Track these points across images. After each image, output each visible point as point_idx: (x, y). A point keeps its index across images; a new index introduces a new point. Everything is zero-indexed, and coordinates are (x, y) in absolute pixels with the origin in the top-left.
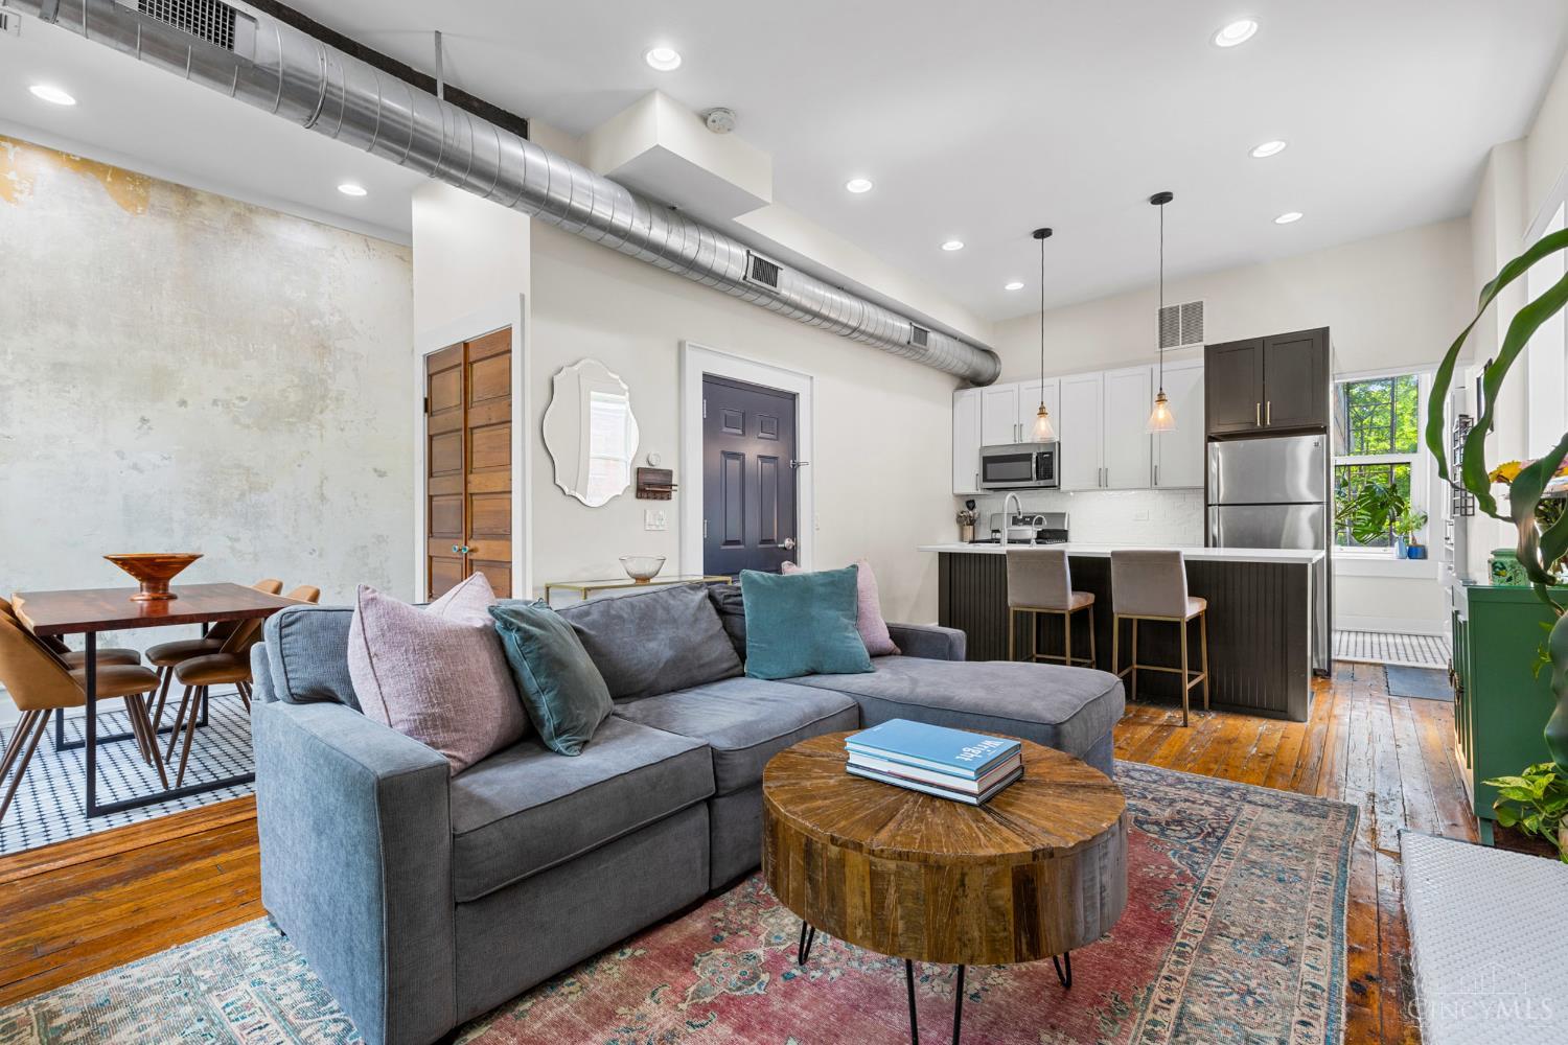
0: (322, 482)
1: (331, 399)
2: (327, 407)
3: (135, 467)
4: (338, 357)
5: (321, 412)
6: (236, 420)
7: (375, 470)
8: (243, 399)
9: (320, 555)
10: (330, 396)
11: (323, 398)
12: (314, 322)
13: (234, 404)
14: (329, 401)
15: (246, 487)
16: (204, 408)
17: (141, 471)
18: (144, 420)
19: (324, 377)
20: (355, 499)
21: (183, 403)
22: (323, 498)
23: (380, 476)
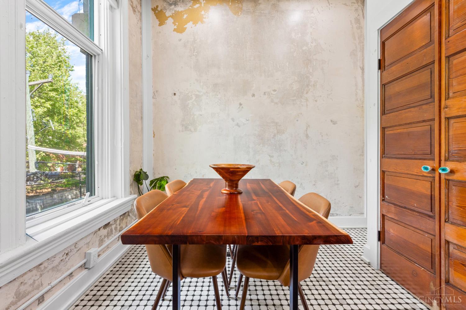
0: (307, 128)
1: (311, 86)
2: (309, 90)
3: (238, 125)
4: (315, 64)
5: (307, 93)
6: (272, 101)
7: (332, 121)
8: (275, 91)
9: (306, 165)
10: (310, 84)
11: (308, 86)
12: (304, 48)
13: (272, 94)
14: (310, 87)
15: (276, 132)
16: (261, 97)
17: (239, 126)
18: (241, 104)
19: (308, 75)
20: (322, 136)
21: (253, 95)
22: (307, 136)
23: (334, 124)
